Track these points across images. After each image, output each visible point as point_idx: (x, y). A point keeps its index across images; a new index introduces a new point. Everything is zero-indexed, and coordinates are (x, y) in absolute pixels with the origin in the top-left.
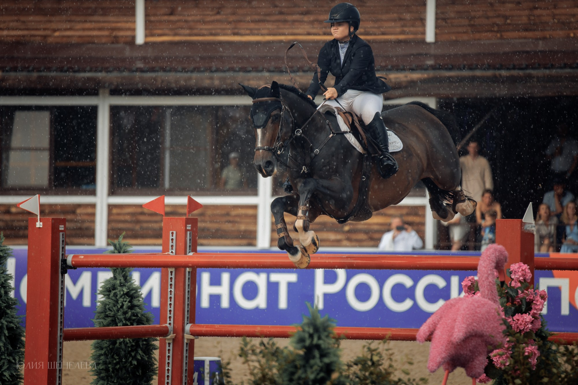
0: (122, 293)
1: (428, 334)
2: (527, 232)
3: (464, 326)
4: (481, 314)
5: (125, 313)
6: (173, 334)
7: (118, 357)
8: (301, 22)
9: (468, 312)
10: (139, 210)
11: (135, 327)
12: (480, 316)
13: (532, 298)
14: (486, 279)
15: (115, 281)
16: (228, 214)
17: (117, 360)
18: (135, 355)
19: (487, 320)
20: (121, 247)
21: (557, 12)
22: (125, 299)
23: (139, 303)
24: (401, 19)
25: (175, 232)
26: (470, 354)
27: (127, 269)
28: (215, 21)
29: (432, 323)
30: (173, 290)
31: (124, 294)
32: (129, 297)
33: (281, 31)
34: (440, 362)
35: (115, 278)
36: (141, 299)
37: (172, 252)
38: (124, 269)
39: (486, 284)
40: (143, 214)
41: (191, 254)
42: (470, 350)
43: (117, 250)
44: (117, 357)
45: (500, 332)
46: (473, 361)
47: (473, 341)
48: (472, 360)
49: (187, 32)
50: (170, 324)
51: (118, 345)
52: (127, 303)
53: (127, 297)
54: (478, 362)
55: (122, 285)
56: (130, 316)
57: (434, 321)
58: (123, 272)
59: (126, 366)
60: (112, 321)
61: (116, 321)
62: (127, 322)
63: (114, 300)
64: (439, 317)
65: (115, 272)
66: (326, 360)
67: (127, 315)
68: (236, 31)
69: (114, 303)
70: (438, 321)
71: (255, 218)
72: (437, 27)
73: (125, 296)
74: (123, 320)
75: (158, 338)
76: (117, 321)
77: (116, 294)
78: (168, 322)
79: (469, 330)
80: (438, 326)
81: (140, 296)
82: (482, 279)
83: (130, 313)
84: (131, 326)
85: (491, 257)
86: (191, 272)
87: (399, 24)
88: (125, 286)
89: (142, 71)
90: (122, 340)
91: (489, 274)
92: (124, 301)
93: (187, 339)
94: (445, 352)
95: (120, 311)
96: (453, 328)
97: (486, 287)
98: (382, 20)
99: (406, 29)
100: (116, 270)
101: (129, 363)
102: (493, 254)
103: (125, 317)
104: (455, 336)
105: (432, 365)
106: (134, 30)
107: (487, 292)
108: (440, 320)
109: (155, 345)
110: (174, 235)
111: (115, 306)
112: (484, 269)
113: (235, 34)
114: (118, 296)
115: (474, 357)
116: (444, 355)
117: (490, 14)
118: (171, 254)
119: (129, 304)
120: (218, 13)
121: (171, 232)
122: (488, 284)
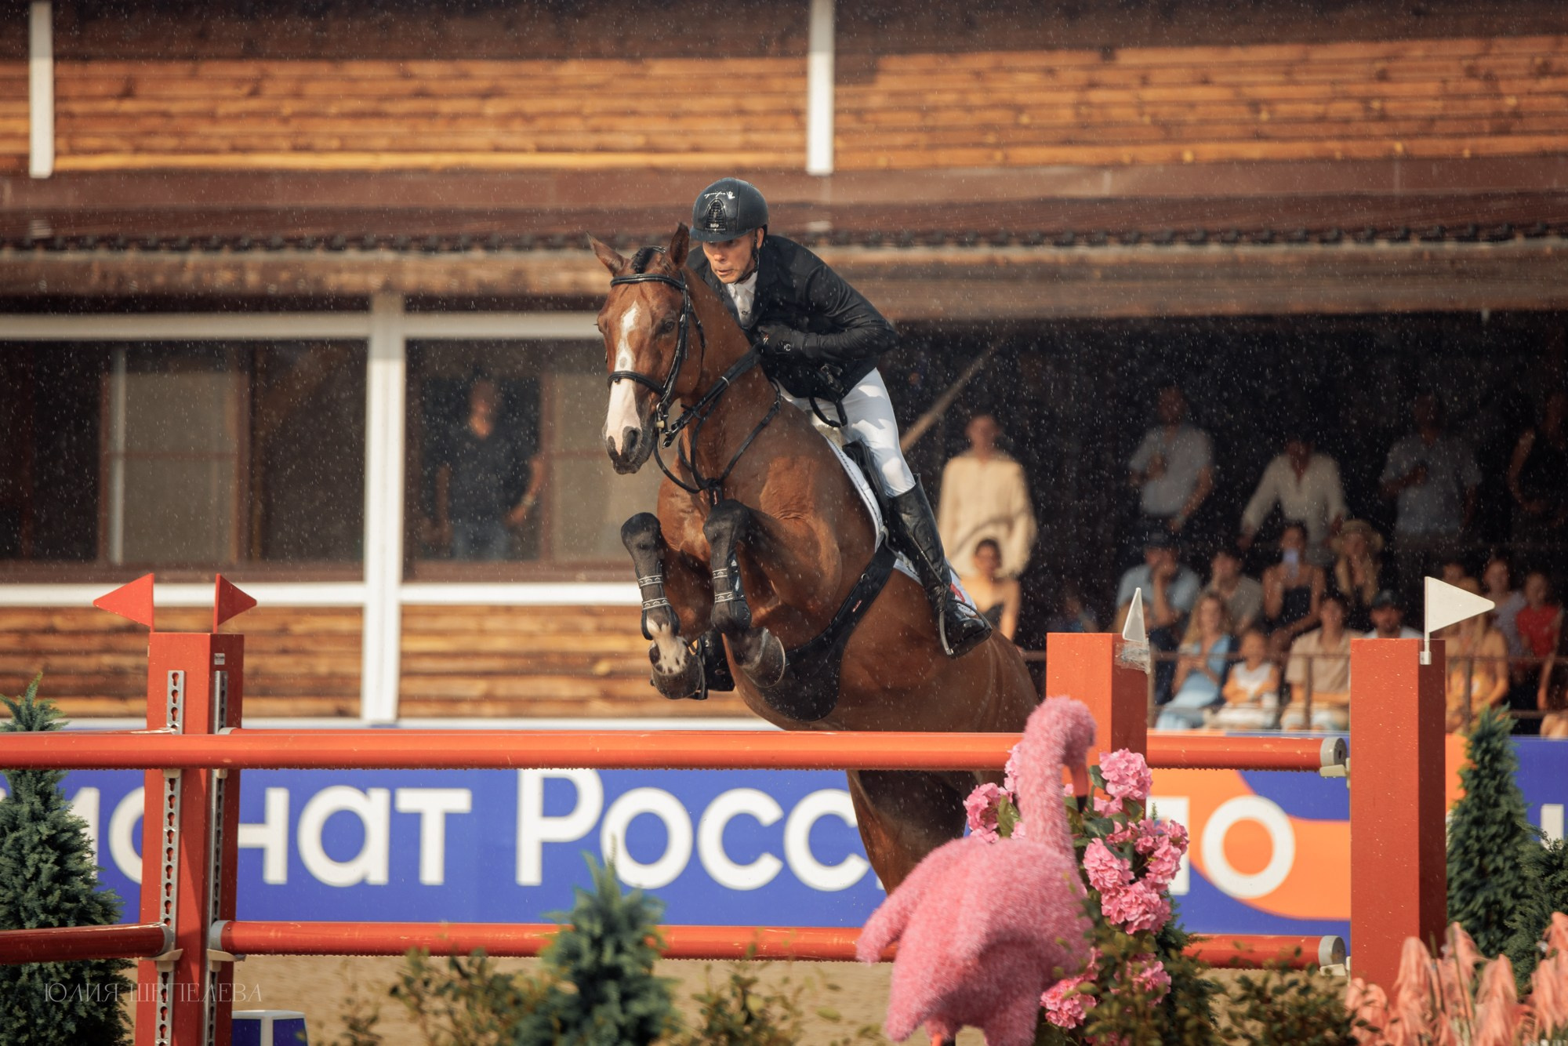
0: (36, 838)
1: (887, 938)
2: (1127, 666)
3: (986, 916)
4: (1028, 884)
5: (44, 894)
6: (177, 947)
7: (24, 1014)
8: (478, 116)
9: (992, 880)
10: (41, 621)
11: (72, 929)
12: (1025, 888)
13: (1149, 844)
14: (1038, 791)
15: (16, 807)
16: (284, 631)
17: (23, 1021)
18: (72, 1006)
19: (1043, 900)
20: (35, 714)
21: (1149, 94)
22: (44, 857)
23: (82, 867)
24: (741, 112)
25: (181, 673)
26: (998, 992)
27: (48, 775)
28: (243, 115)
29: (899, 908)
30: (175, 830)
31: (41, 842)
32: (55, 849)
33: (423, 141)
34: (919, 1015)
35: (17, 798)
36: (87, 855)
37: (174, 727)
38: (42, 773)
39: (1039, 804)
40: (51, 631)
41: (226, 731)
42: (998, 981)
43: (22, 723)
44: (21, 1014)
45: (1076, 932)
46: (1006, 1010)
47: (1005, 956)
48: (1002, 1007)
49: (171, 142)
50: (167, 921)
51: (24, 978)
52: (49, 865)
53: (51, 851)
54: (1018, 1013)
55: (35, 817)
56: (59, 902)
57: (904, 905)
58: (38, 781)
59: (47, 1036)
60: (10, 913)
61: (20, 916)
62: (50, 917)
63: (15, 859)
64: (917, 892)
65: (18, 782)
66: (638, 1008)
67: (50, 898)
68: (302, 141)
69: (15, 865)
70: (915, 904)
71: (355, 641)
72: (838, 132)
73: (44, 848)
74: (38, 911)
75: (135, 961)
76: (23, 915)
77: (21, 842)
78: (163, 916)
79: (997, 928)
80: (914, 917)
81: (86, 846)
82: (1028, 790)
83: (57, 893)
84: (62, 930)
85: (1052, 733)
86: (226, 780)
87: (736, 124)
88: (45, 820)
89: (48, 244)
90: (35, 965)
91: (1048, 778)
92: (41, 860)
93: (215, 962)
94: (931, 986)
95: (29, 889)
96: (952, 921)
97: (1039, 811)
98: (690, 114)
99: (755, 138)
100: (19, 776)
101: (54, 1029)
102: (1058, 723)
103: (46, 904)
104: (959, 944)
105: (898, 1022)
106: (26, 137)
107: (1040, 824)
108: (918, 900)
109: (126, 978)
110: (181, 679)
111: (16, 875)
112: (1032, 763)
113: (297, 149)
114: (27, 847)
115: (1008, 999)
116: (930, 994)
117: (976, 99)
118: (173, 730)
119: (57, 868)
120: (254, 93)
121: (171, 673)
122: (1045, 803)
